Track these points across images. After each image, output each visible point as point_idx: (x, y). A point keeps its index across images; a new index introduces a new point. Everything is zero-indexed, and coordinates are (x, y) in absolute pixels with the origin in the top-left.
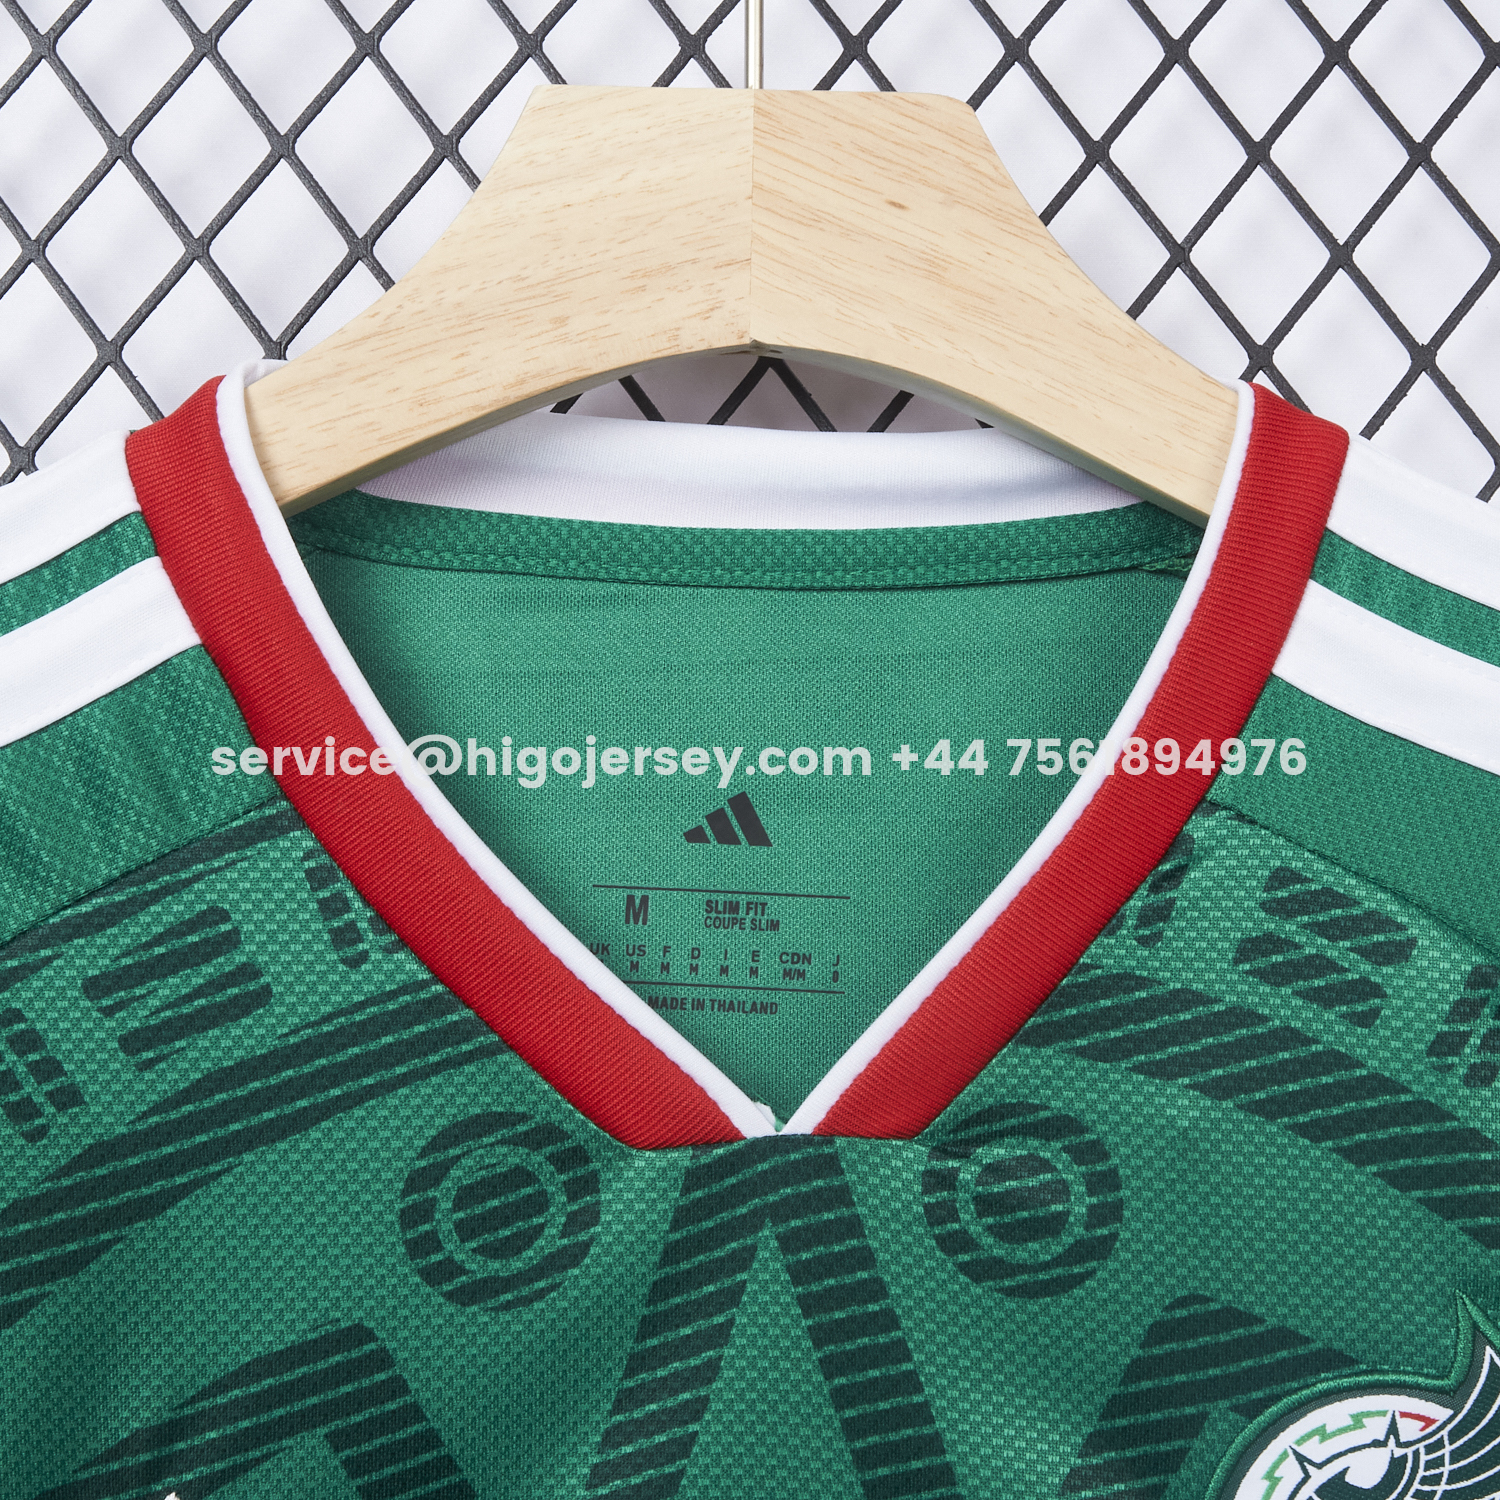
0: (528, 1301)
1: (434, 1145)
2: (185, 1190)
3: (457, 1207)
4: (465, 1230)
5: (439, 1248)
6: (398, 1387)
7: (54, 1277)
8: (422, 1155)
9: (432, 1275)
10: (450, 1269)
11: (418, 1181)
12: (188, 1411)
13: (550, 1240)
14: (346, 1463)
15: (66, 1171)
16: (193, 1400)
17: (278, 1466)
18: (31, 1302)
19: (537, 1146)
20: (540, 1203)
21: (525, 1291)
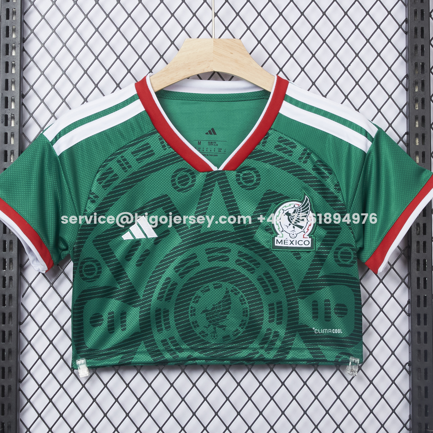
0: (187, 191)
1: (175, 172)
2: (144, 178)
3: (178, 180)
4: (179, 183)
5: (176, 185)
6: (171, 202)
7: (128, 189)
8: (174, 173)
9: (175, 188)
10: (177, 187)
11: (173, 176)
12: (145, 205)
13: (190, 184)
14: (165, 211)
15: (130, 176)
16: (146, 204)
17: (156, 212)
18: (125, 192)
19: (188, 172)
20: (188, 179)
21: (187, 190)
